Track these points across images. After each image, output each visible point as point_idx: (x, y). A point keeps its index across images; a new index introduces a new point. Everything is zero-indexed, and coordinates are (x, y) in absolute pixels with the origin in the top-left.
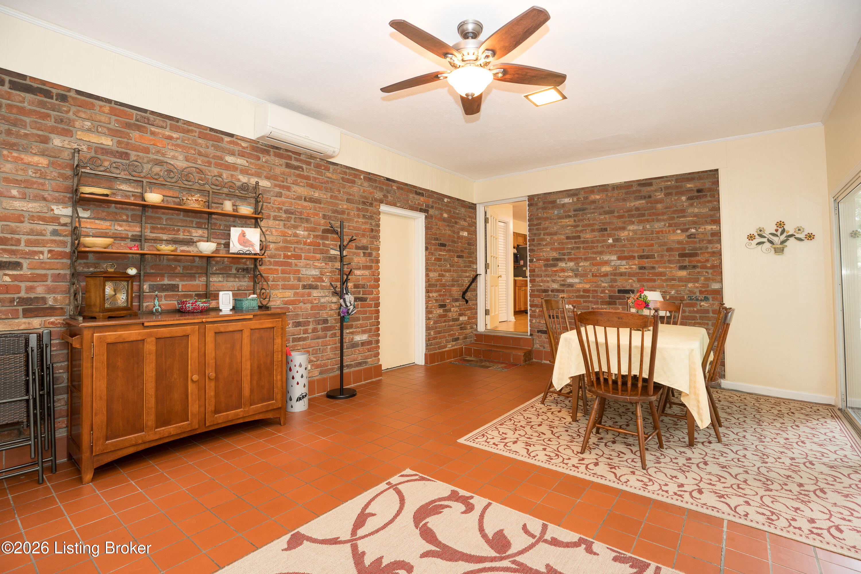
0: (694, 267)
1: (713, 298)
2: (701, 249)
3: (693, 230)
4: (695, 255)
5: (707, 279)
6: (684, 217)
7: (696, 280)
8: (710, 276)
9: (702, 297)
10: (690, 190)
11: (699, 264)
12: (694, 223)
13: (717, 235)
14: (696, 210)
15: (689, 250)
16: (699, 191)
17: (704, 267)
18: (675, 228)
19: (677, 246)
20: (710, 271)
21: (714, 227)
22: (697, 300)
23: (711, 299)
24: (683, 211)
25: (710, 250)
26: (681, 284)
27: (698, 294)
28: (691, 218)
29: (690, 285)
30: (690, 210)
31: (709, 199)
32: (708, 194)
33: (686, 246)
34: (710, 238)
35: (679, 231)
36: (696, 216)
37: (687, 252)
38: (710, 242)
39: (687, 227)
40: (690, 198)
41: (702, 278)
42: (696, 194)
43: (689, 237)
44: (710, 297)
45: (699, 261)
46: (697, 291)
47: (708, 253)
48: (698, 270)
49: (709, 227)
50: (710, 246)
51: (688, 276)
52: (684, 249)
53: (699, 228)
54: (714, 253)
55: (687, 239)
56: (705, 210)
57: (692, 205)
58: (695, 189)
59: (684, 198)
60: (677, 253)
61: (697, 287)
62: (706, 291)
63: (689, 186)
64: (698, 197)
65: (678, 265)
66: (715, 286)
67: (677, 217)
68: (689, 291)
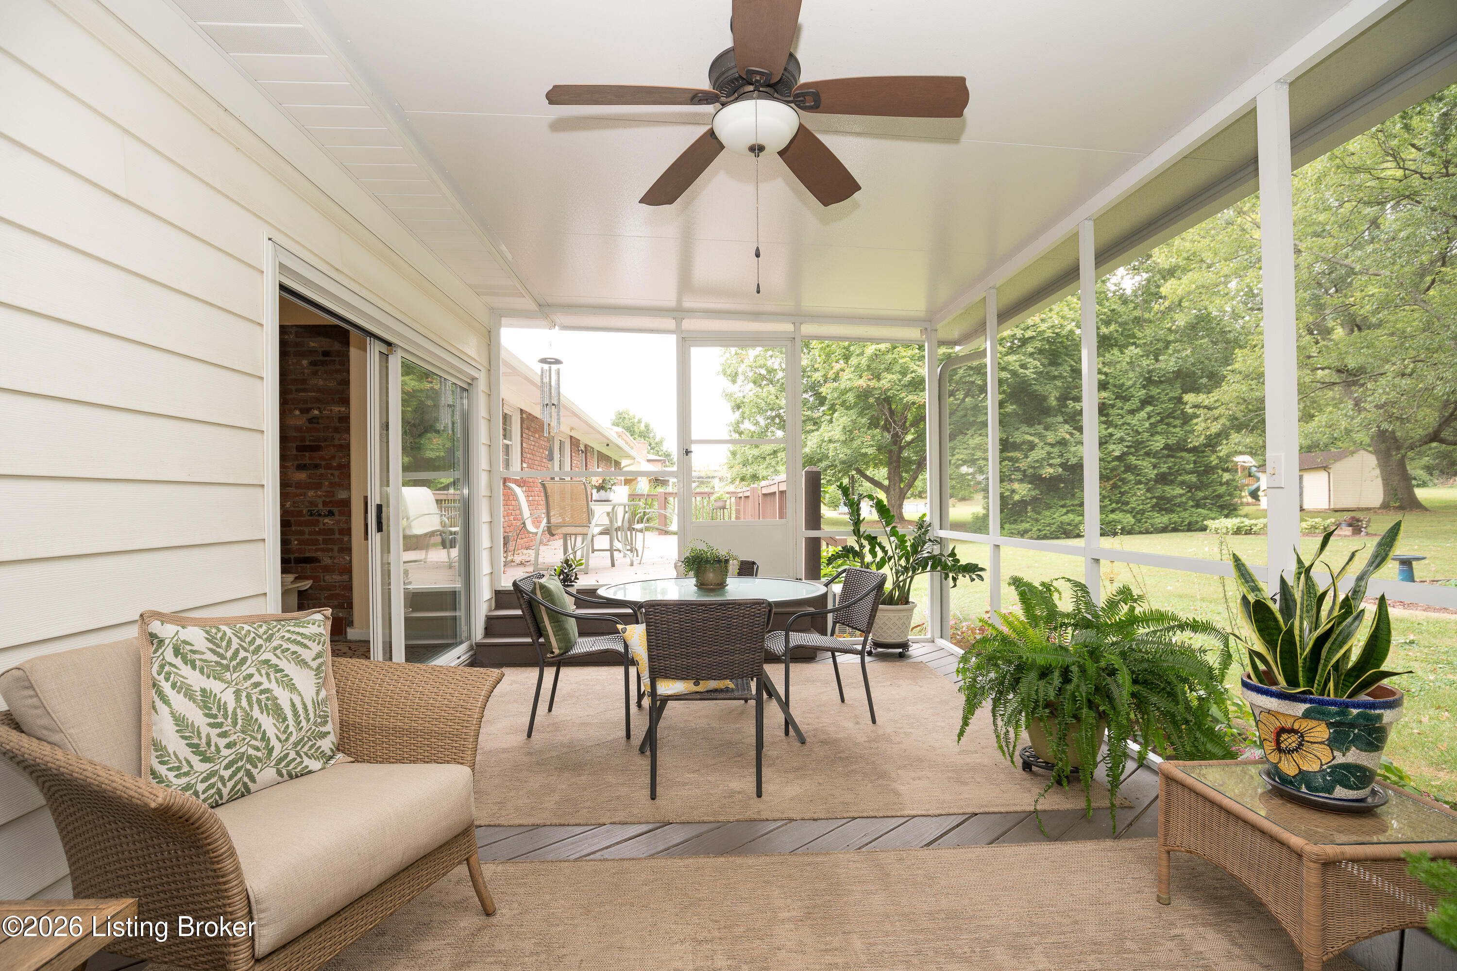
0: (317, 466)
1: (339, 511)
2: (325, 440)
3: (316, 412)
4: (317, 448)
5: (332, 485)
6: (304, 390)
7: (318, 486)
8: (337, 480)
9: (325, 511)
10: (313, 352)
11: (323, 463)
12: (318, 400)
13: (345, 419)
14: (321, 382)
15: (310, 441)
16: (325, 354)
17: (329, 467)
18: (293, 407)
19: (295, 434)
20: (336, 473)
21: (343, 409)
22: (320, 515)
23: (337, 514)
24: (304, 381)
25: (337, 442)
26: (298, 491)
27: (320, 506)
28: (314, 394)
29: (311, 493)
30: (314, 382)
31: (338, 367)
32: (337, 359)
33: (306, 434)
34: (338, 425)
35: (297, 412)
36: (319, 390)
37: (308, 443)
38: (337, 430)
39: (309, 406)
40: (313, 364)
41: (327, 483)
42: (321, 358)
43: (311, 421)
44: (336, 510)
45: (322, 458)
46: (320, 501)
47: (334, 446)
48: (322, 471)
49: (336, 409)
50: (337, 436)
51: (309, 481)
52: (303, 439)
53: (324, 409)
54: (341, 446)
55: (307, 424)
56: (332, 384)
57: (315, 373)
58: (320, 350)
59: (305, 362)
60: (295, 446)
61: (320, 497)
62: (331, 502)
63: (312, 344)
64: (323, 363)
65: (296, 463)
66: (342, 495)
67: (297, 390)
68: (309, 502)
